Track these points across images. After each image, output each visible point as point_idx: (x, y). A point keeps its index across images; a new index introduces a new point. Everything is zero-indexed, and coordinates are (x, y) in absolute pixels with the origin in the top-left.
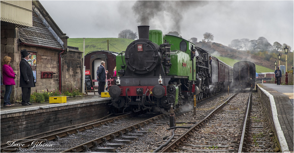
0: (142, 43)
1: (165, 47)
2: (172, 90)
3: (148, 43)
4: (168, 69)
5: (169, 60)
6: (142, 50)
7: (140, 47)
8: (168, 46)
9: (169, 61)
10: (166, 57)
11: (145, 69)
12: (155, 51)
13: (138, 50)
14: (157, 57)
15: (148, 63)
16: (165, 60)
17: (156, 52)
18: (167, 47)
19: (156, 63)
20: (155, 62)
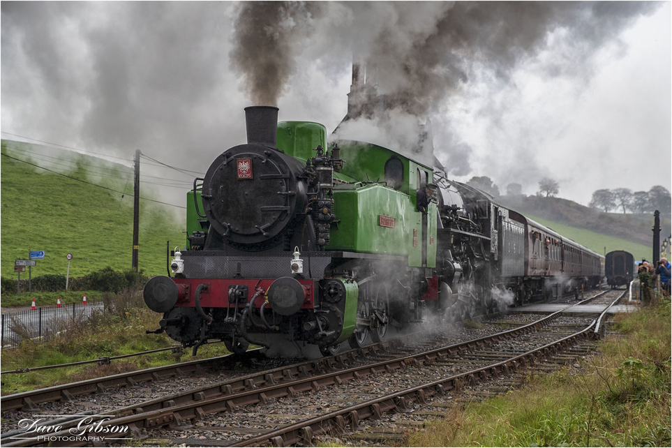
0: (250, 156)
1: (318, 169)
2: (335, 294)
3: (269, 155)
4: (325, 232)
5: (328, 206)
6: (249, 176)
7: (244, 166)
8: (324, 165)
9: (325, 210)
10: (319, 195)
11: (257, 231)
12: (286, 179)
13: (240, 176)
14: (292, 196)
15: (266, 213)
16: (315, 204)
17: (291, 181)
18: (322, 168)
19: (289, 212)
20: (286, 211)
